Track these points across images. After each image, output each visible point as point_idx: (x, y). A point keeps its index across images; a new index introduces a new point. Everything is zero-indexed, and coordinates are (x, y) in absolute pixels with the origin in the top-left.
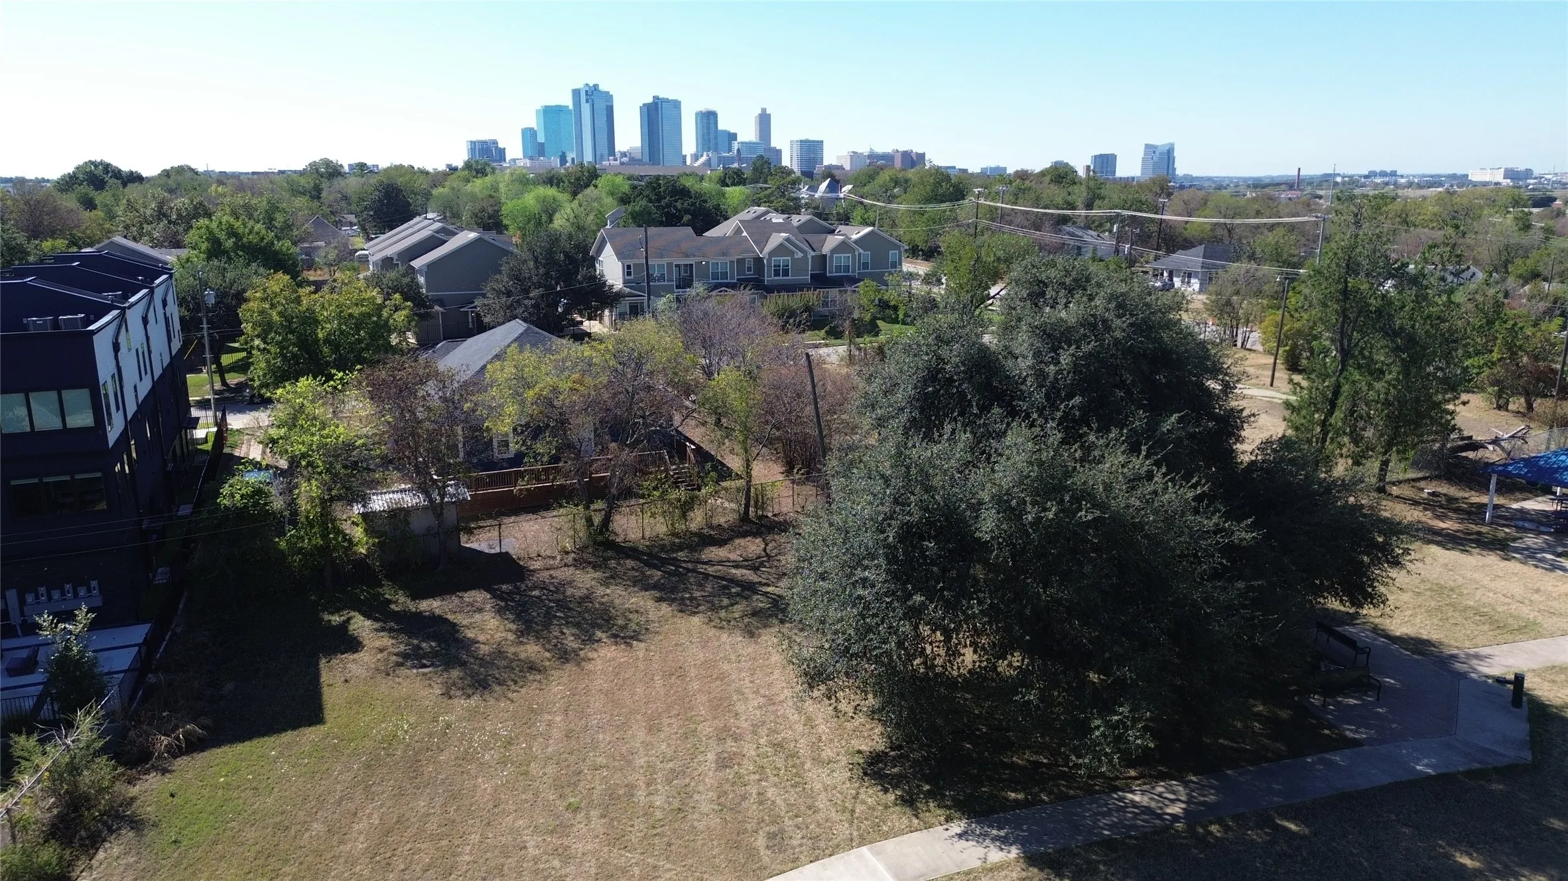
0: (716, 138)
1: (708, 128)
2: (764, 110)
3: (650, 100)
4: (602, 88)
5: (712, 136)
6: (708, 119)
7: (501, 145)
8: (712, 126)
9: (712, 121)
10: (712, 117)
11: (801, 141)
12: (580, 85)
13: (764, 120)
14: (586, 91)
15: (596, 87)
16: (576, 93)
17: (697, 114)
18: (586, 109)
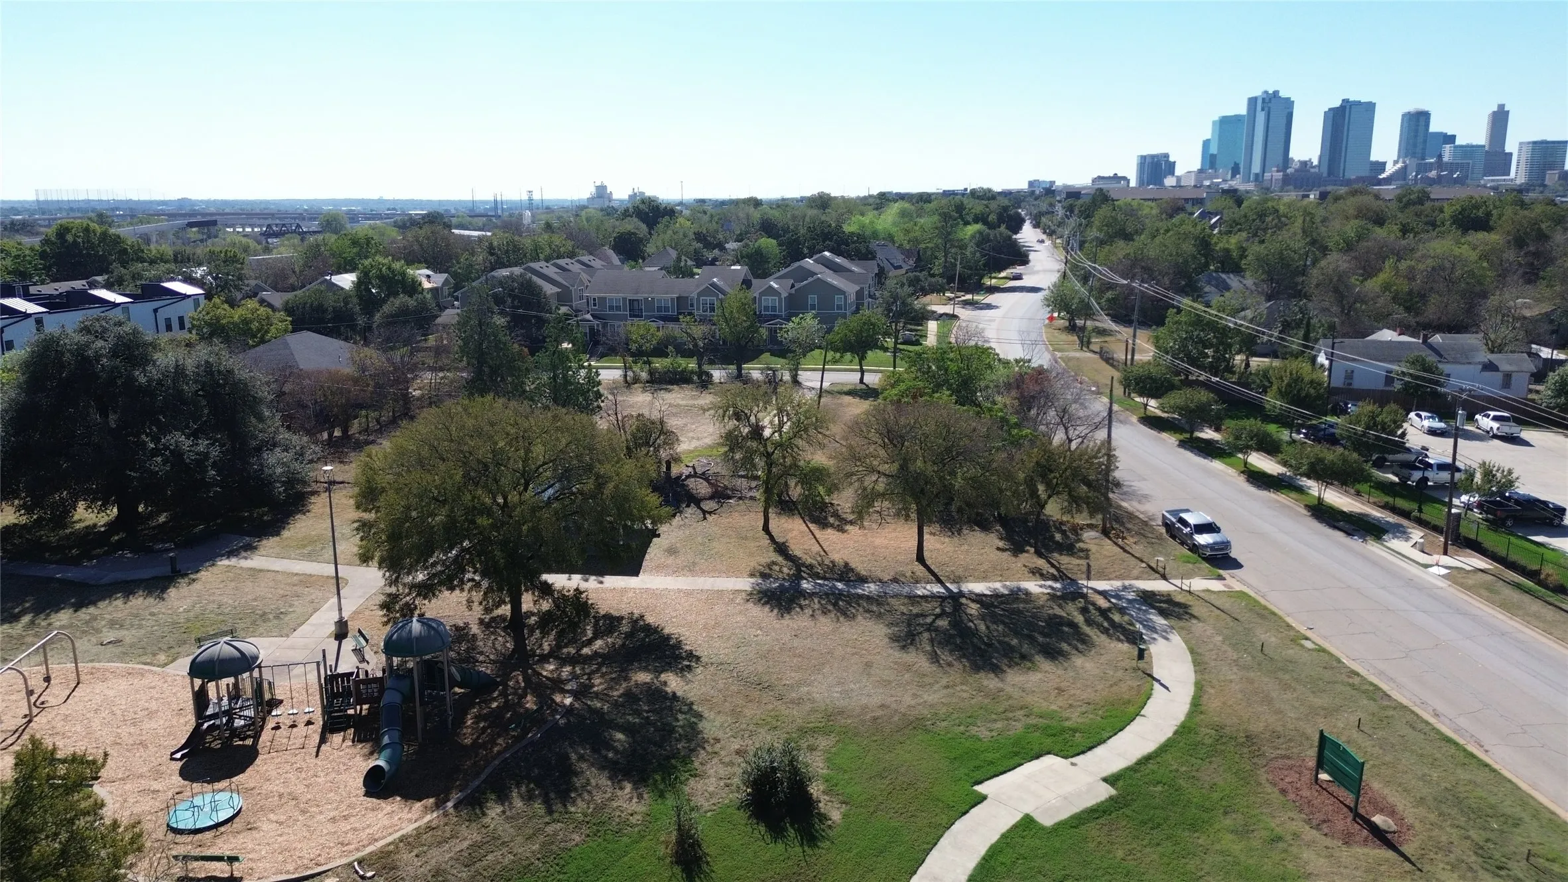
0: (1425, 142)
1: (1416, 131)
2: (1501, 107)
3: (1337, 104)
4: (1283, 94)
5: (1420, 139)
6: (1416, 122)
7: (1171, 159)
8: (1421, 129)
9: (1422, 123)
10: (1422, 119)
11: (1535, 143)
12: (1258, 93)
13: (1500, 119)
14: (1263, 99)
15: (1276, 93)
16: (1252, 102)
17: (1403, 116)
18: (1261, 117)
